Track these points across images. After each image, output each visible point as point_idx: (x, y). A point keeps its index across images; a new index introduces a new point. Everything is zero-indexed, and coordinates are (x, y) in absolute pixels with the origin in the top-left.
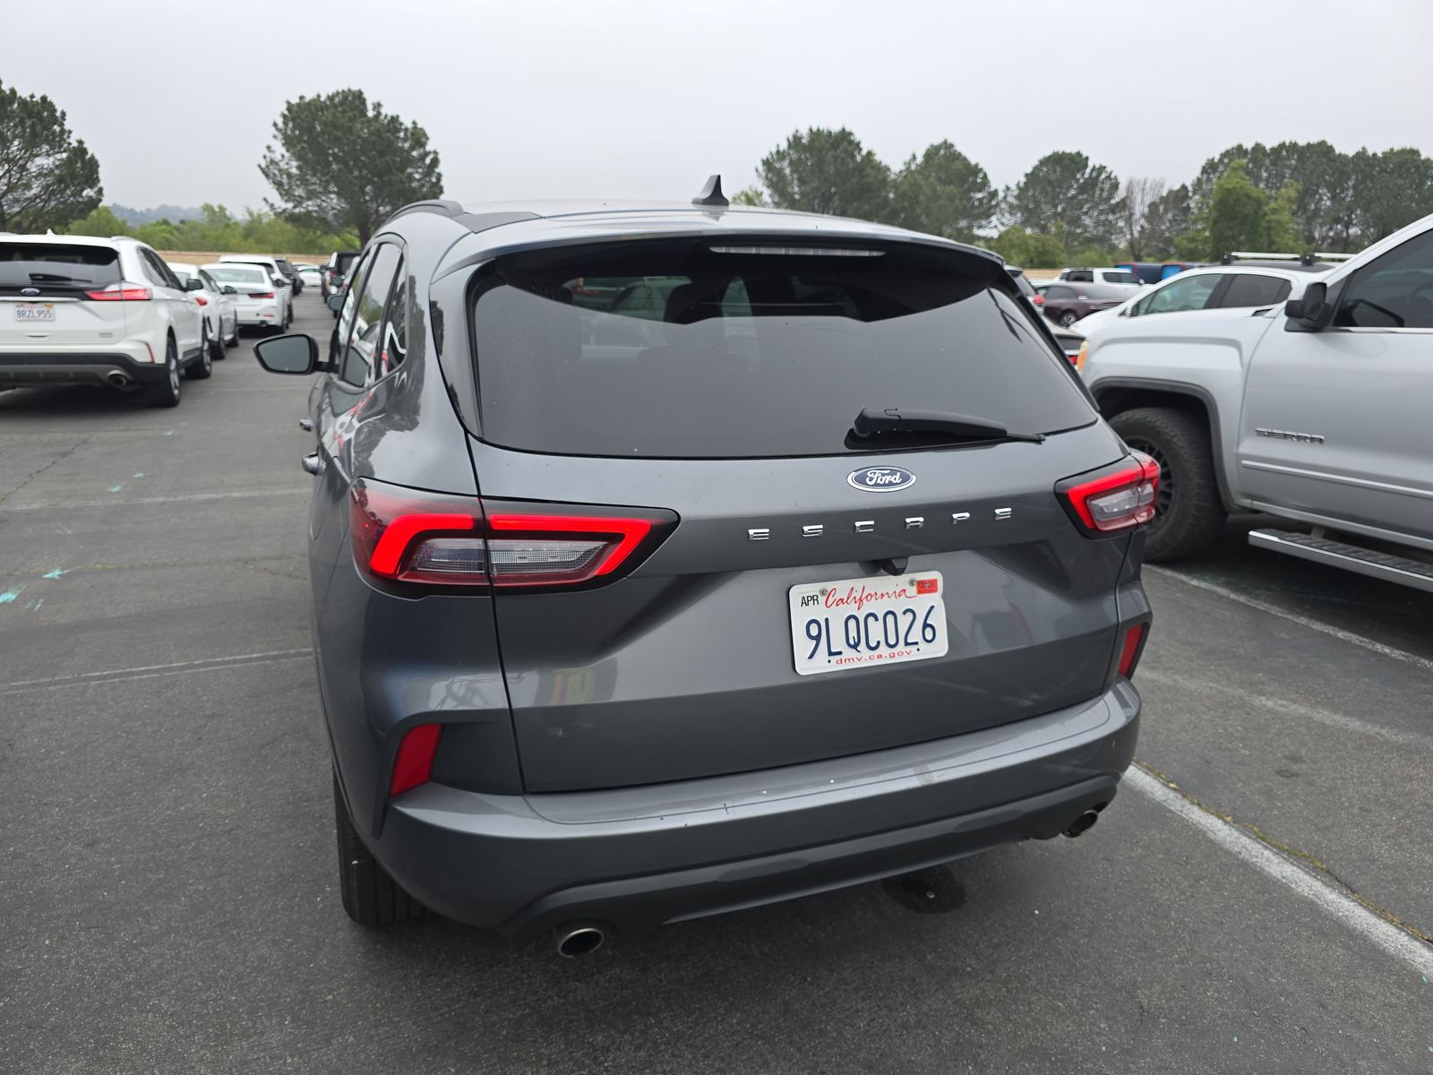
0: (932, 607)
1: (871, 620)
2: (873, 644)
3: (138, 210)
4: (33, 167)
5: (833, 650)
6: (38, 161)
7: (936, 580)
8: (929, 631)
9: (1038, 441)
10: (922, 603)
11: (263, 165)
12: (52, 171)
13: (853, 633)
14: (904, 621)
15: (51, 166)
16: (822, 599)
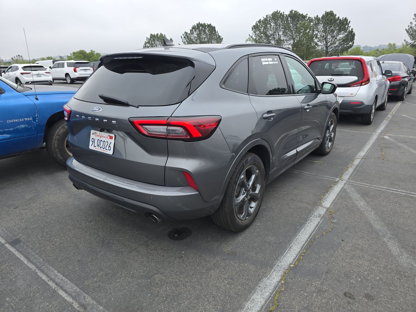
0: (111, 142)
1: (101, 141)
2: (101, 147)
3: (372, 47)
4: (338, 38)
5: (95, 146)
6: (340, 36)
7: (113, 137)
8: (110, 148)
9: (138, 107)
10: (110, 141)
11: (407, 29)
12: (343, 38)
13: (98, 143)
14: (106, 143)
15: (343, 37)
16: (95, 134)
